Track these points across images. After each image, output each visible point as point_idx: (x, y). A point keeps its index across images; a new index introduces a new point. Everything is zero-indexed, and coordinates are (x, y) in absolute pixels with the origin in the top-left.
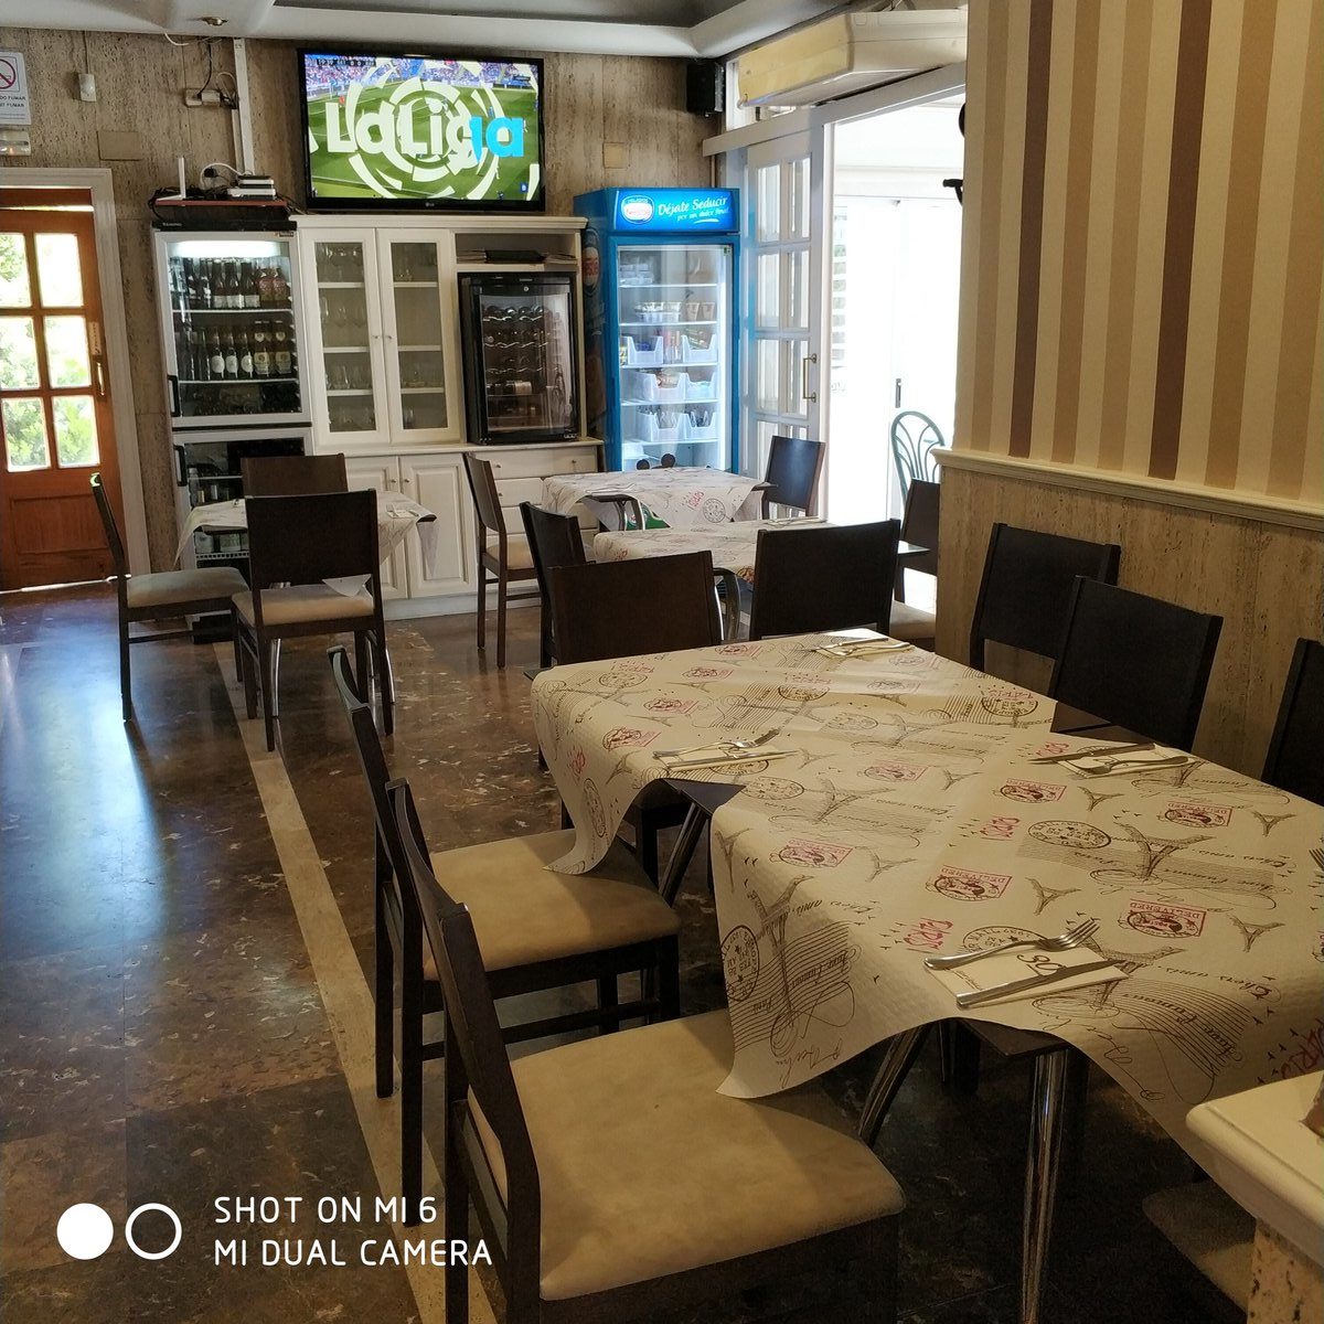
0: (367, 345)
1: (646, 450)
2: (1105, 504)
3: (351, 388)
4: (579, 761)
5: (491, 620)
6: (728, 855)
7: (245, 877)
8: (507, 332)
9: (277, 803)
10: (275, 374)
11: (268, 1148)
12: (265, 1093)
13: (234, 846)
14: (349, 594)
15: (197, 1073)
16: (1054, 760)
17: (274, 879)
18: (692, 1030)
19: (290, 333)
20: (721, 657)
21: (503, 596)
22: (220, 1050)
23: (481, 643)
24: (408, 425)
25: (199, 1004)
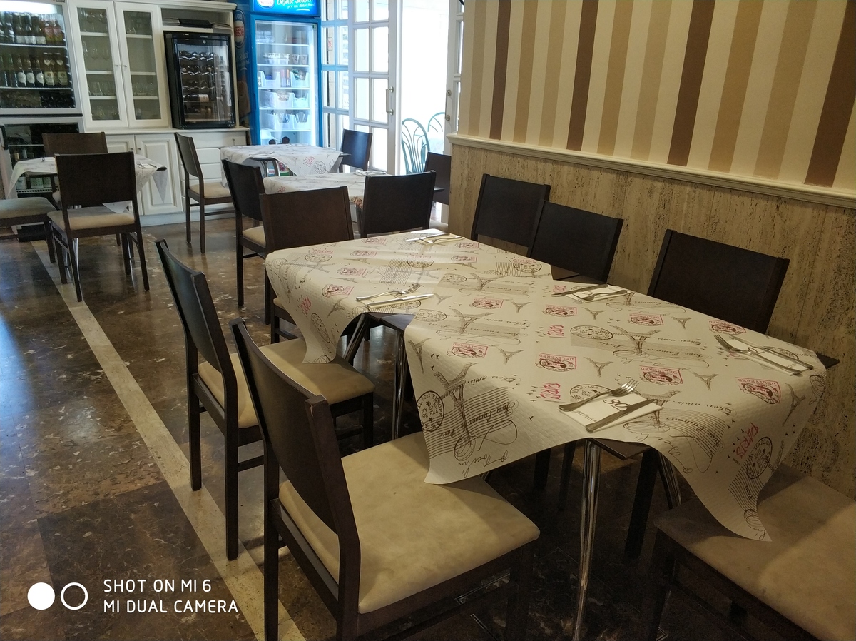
0: (112, 71)
1: (273, 134)
2: (543, 164)
3: (104, 95)
4: (306, 304)
5: (196, 227)
6: (419, 354)
7: (81, 373)
8: (193, 66)
9: (90, 331)
10: (58, 85)
11: (130, 527)
12: (121, 496)
13: (70, 356)
14: (119, 213)
15: (77, 488)
16: (563, 294)
17: (99, 374)
18: (398, 448)
19: (66, 61)
20: (365, 245)
21: (202, 214)
22: (87, 473)
23: (189, 240)
24: (138, 117)
25: (69, 448)
